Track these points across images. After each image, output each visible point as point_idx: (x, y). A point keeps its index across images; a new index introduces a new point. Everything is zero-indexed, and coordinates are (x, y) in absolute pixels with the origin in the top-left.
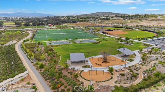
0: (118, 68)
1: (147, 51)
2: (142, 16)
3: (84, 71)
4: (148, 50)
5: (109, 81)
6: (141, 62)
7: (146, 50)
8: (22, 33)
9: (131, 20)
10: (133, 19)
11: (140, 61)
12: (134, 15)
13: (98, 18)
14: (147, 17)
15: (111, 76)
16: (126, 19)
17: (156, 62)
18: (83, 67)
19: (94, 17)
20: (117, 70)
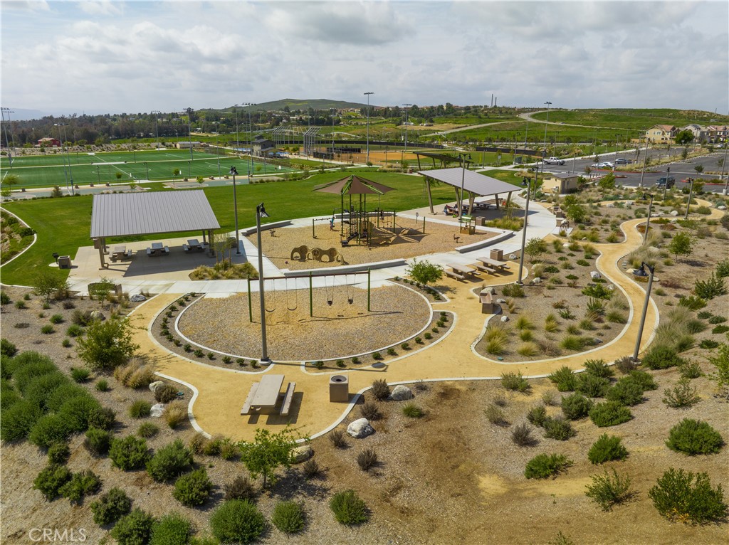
1: (560, 189)
2: (465, 113)
4: (565, 186)
6: (569, 229)
10: (431, 122)
14: (482, 116)
15: (435, 307)
18: (196, 277)
19: (270, 116)
20: (461, 269)
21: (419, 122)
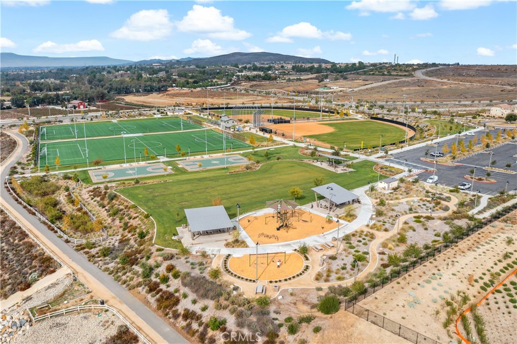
0: (318, 242)
1: (387, 188)
2: (372, 69)
3: (233, 257)
4: (390, 186)
5: (301, 277)
6: (373, 222)
7: (386, 185)
9: (342, 82)
10: (346, 78)
11: (371, 219)
13: (238, 76)
15: (305, 263)
16: (326, 77)
17: (409, 217)
20: (318, 248)
21: (336, 79)
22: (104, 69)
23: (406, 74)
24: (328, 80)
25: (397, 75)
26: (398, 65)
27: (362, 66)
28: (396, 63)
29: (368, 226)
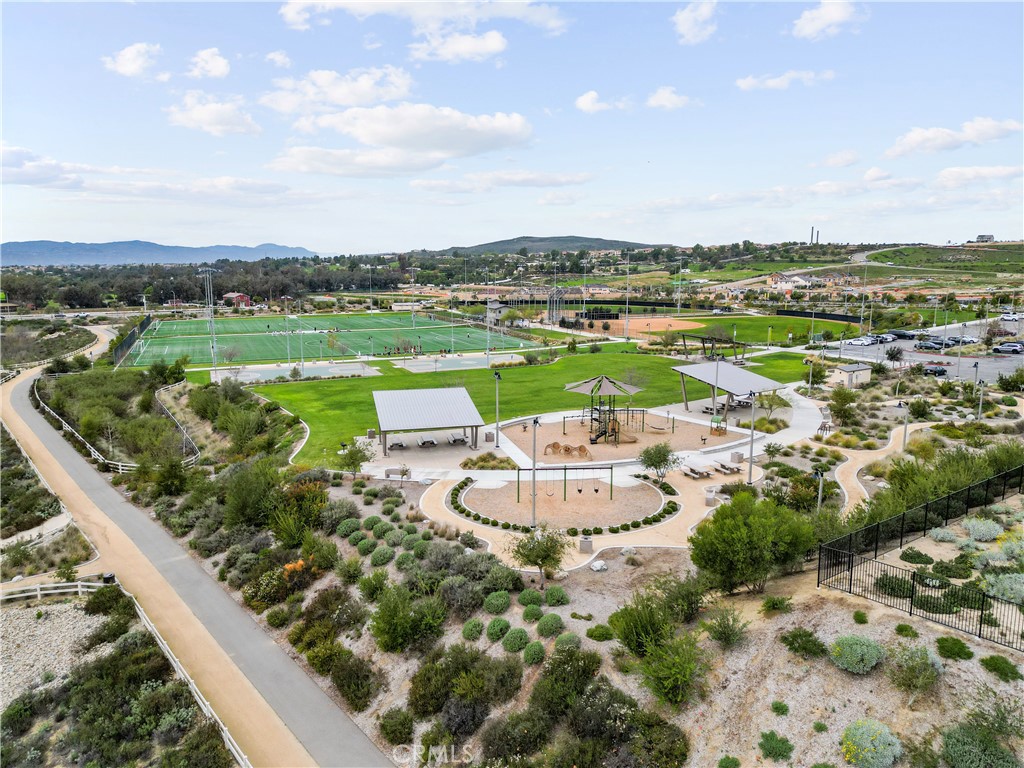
1: (846, 383)
2: (770, 254)
3: (476, 485)
4: (854, 381)
5: (657, 525)
6: (831, 433)
7: (844, 377)
8: (45, 338)
9: (713, 272)
10: (721, 267)
12: (722, 248)
13: (526, 268)
14: (796, 258)
15: (665, 499)
16: (684, 266)
18: (465, 465)
19: (501, 262)
20: (697, 469)
21: (703, 269)
22: (296, 260)
23: (836, 258)
24: (688, 270)
25: (818, 261)
26: (816, 245)
27: (749, 247)
28: (815, 242)
29: (818, 439)
